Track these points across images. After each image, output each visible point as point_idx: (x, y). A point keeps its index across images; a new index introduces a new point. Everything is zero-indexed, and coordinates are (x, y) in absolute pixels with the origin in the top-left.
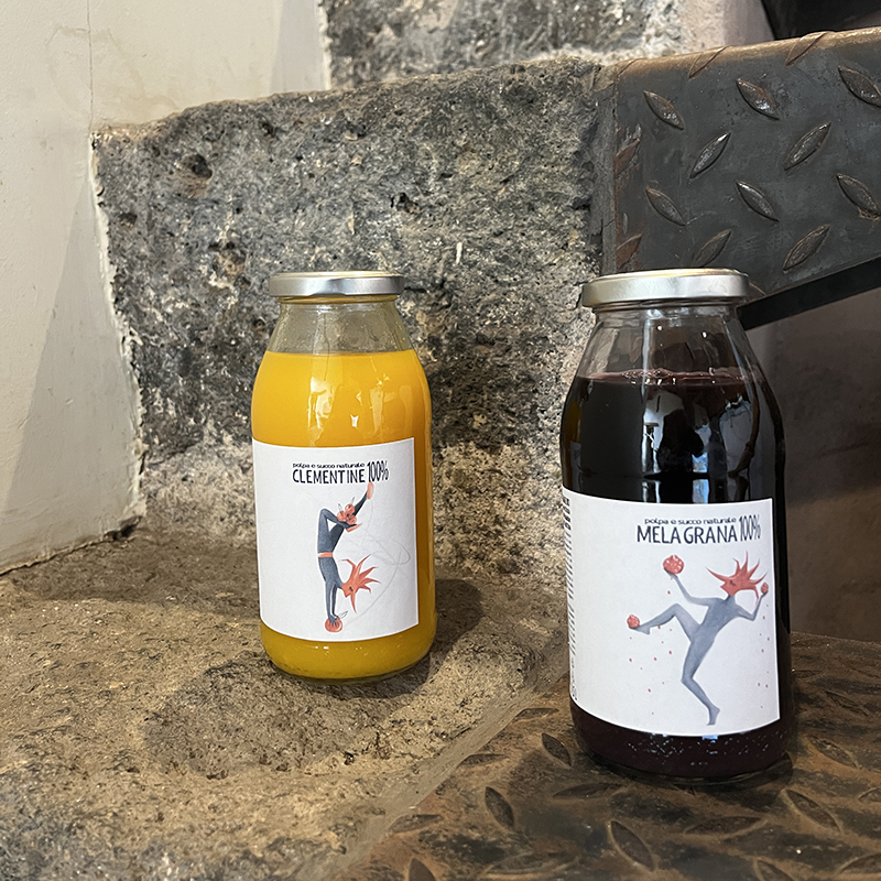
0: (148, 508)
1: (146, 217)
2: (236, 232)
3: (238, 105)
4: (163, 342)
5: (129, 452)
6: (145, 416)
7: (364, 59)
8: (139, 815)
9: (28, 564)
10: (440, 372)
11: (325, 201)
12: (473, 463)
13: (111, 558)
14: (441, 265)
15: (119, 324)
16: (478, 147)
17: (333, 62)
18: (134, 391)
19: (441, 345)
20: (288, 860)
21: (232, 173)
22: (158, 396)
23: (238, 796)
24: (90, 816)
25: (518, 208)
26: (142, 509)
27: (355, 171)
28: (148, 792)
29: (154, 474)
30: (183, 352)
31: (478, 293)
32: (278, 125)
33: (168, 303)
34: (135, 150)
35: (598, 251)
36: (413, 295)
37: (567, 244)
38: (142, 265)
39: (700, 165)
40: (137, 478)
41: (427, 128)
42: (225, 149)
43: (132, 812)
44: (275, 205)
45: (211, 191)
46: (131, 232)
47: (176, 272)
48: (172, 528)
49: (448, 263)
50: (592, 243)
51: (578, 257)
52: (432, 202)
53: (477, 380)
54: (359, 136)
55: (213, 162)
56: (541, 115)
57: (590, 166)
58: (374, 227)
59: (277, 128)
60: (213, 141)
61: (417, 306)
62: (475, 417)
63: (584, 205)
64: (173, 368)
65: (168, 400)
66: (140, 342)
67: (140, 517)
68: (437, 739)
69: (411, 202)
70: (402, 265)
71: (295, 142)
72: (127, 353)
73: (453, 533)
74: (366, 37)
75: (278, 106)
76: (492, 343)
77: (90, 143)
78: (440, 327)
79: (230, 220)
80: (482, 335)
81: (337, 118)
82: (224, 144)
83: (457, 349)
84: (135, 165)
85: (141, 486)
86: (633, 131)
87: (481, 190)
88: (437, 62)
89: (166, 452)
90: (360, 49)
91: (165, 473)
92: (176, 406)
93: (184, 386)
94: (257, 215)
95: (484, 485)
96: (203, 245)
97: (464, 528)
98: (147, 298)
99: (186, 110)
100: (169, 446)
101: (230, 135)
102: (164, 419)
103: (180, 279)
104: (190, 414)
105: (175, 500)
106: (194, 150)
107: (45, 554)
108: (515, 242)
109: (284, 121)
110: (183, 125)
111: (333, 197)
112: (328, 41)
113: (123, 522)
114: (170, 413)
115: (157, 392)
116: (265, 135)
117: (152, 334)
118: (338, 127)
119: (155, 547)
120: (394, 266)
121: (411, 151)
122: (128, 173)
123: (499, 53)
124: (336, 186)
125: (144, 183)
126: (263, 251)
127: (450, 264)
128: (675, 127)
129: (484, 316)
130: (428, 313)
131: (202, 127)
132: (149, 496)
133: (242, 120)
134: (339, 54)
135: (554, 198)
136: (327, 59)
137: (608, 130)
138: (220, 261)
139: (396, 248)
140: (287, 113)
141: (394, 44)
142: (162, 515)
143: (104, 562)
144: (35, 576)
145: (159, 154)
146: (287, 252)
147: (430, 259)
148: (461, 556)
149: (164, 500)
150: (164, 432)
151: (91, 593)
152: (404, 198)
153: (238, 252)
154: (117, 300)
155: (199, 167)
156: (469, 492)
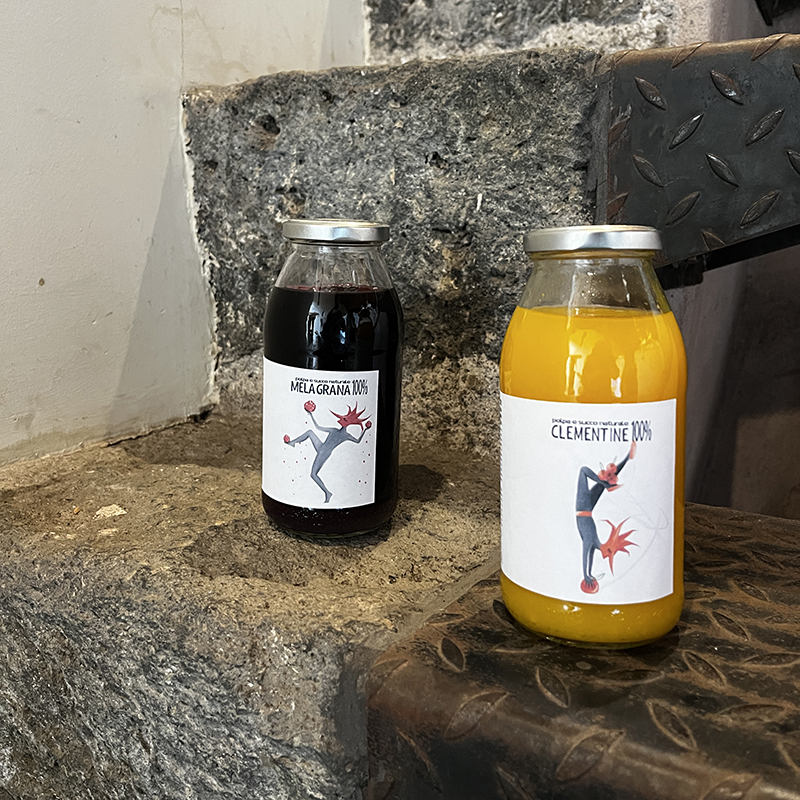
0: (221, 398)
1: (225, 165)
2: (299, 179)
3: (303, 76)
4: (236, 265)
5: (207, 353)
6: (219, 324)
7: (399, 26)
8: (252, 603)
9: (134, 437)
10: (460, 298)
11: (372, 157)
12: (484, 370)
13: (195, 435)
14: (464, 211)
15: (200, 250)
16: (498, 117)
17: (372, 28)
18: (211, 304)
19: (462, 276)
20: (359, 634)
21: (297, 131)
22: (230, 309)
23: (318, 596)
24: (220, 602)
25: (529, 167)
26: (216, 399)
27: (397, 134)
28: (256, 590)
29: (226, 370)
30: (252, 275)
31: (494, 235)
32: (336, 93)
33: (241, 235)
34: (218, 110)
35: (592, 205)
36: (440, 235)
37: (567, 198)
38: (221, 203)
39: (677, 139)
40: (213, 373)
41: (457, 100)
42: (291, 111)
43: (247, 601)
44: (331, 159)
45: (279, 145)
46: (213, 176)
47: (249, 210)
48: (240, 414)
49: (470, 210)
50: (588, 198)
51: (576, 208)
52: (459, 160)
53: (490, 305)
54: (401, 104)
55: (282, 122)
56: (551, 94)
57: (589, 136)
58: (411, 179)
59: (335, 97)
60: (281, 104)
61: (443, 243)
62: (487, 335)
63: (582, 167)
64: (244, 287)
65: (239, 312)
66: (218, 265)
67: (215, 405)
68: (456, 571)
69: (442, 160)
70: (432, 210)
71: (349, 108)
72: (207, 274)
73: (466, 426)
74: (401, 7)
75: (336, 77)
76: (504, 276)
77: (181, 102)
78: (462, 261)
79: (294, 169)
80: (496, 270)
81: (384, 89)
82: (290, 107)
83: (474, 280)
84: (217, 122)
85: (215, 380)
86: (624, 110)
87: (499, 152)
88: (462, 31)
89: (236, 353)
90: (396, 17)
91: (235, 370)
92: (245, 318)
93: (253, 302)
94: (317, 166)
95: (492, 388)
96: (271, 189)
97: (475, 421)
98: (224, 230)
99: (260, 78)
100: (239, 349)
101: (296, 100)
102: (235, 327)
103: (252, 216)
104: (257, 325)
105: (243, 392)
106: (266, 111)
107: (145, 430)
108: (525, 195)
109: (341, 90)
110: (258, 91)
111: (378, 153)
112: (369, 9)
113: (201, 409)
114: (241, 322)
115: (230, 306)
116: (325, 101)
117: (228, 259)
118: (385, 97)
119: (228, 429)
120: (426, 211)
121: (444, 118)
122: (211, 128)
123: (515, 25)
124: (382, 145)
125: (224, 136)
126: (320, 195)
127: (472, 211)
128: (659, 107)
129: (498, 254)
130: (452, 249)
131: (274, 93)
132: (222, 388)
133: (306, 88)
134: (378, 21)
135: (559, 160)
136: (367, 25)
137: (604, 107)
138: (285, 202)
139: (428, 197)
140: (344, 84)
141: (425, 14)
142: (232, 403)
143: (190, 437)
144: (140, 446)
145: (237, 113)
146: (340, 197)
147: (456, 206)
148: (472, 444)
149: (235, 392)
150: (235, 337)
151: (186, 461)
152: (436, 156)
153: (299, 195)
154: (199, 232)
155: (270, 125)
156: (480, 393)
